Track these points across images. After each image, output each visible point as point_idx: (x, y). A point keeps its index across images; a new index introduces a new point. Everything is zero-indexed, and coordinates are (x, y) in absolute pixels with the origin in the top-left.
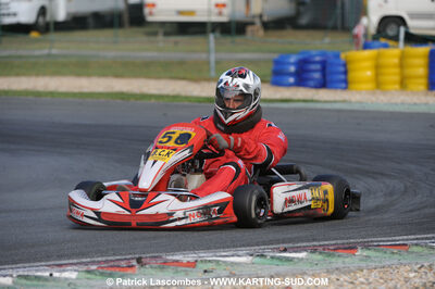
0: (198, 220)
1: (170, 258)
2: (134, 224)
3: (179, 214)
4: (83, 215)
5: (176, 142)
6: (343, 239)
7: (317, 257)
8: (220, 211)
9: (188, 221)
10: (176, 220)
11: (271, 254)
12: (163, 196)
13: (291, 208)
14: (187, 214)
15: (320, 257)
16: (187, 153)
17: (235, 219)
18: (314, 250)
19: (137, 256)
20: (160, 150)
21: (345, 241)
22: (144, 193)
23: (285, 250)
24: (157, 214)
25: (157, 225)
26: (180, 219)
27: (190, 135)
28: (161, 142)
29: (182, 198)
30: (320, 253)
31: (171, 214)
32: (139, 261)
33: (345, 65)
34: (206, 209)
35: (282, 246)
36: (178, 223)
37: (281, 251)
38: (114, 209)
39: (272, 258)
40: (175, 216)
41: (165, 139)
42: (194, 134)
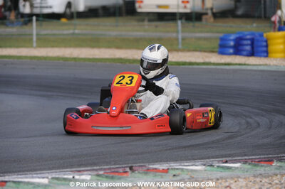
1: (151, 166)
6: (264, 154)
7: (247, 166)
11: (217, 165)
15: (249, 167)
18: (245, 162)
19: (130, 165)
21: (266, 156)
23: (226, 162)
30: (250, 164)
32: (131, 168)
33: (266, 41)
35: (224, 159)
37: (224, 163)
39: (218, 167)
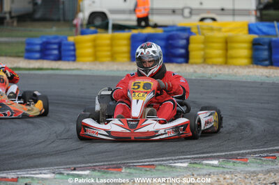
0: (173, 135)
2: (133, 138)
3: (162, 132)
4: (97, 133)
5: (144, 88)
8: (184, 130)
9: (167, 136)
10: (160, 135)
12: (149, 121)
13: (208, 127)
14: (167, 131)
16: (152, 95)
17: (191, 134)
20: (137, 94)
22: (135, 119)
24: (148, 132)
25: (148, 138)
26: (162, 134)
27: (150, 84)
28: (134, 89)
29: (160, 122)
31: (157, 132)
34: (176, 128)
36: (161, 137)
38: (119, 129)
40: (159, 133)
41: (136, 87)
42: (152, 84)
